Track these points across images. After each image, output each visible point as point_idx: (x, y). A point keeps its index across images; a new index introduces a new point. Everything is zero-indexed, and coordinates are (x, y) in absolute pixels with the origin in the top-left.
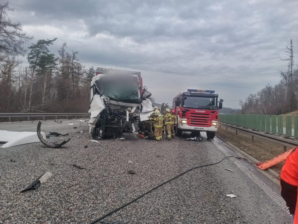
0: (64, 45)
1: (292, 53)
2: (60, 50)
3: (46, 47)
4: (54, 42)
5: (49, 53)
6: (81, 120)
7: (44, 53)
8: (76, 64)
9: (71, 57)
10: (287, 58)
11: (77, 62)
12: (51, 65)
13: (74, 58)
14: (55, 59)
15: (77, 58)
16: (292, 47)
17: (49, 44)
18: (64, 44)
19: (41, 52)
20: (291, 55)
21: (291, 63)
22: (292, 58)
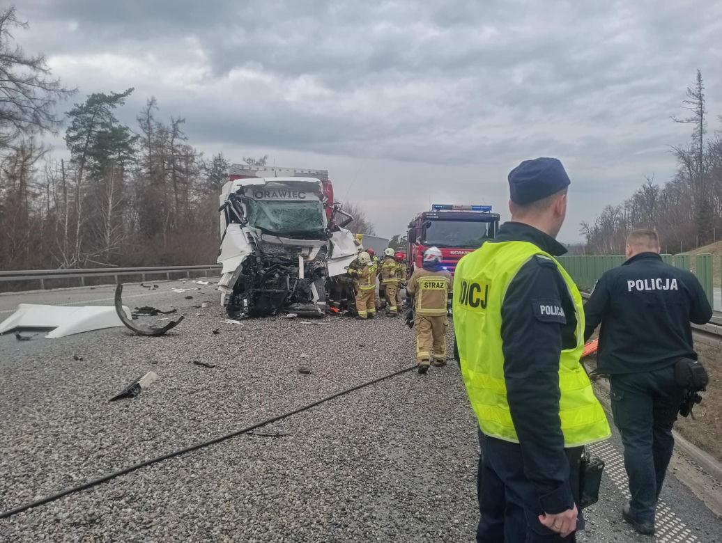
0: (151, 104)
1: (701, 104)
2: (140, 116)
3: (109, 110)
4: (125, 98)
5: (115, 125)
6: (200, 282)
7: (104, 125)
8: (180, 149)
9: (167, 133)
10: (689, 118)
11: (184, 143)
12: (122, 154)
13: (175, 135)
14: (130, 138)
15: (183, 134)
16: (700, 88)
17: (116, 104)
18: (150, 100)
19: (98, 123)
20: (699, 109)
21: (699, 128)
22: (702, 116)
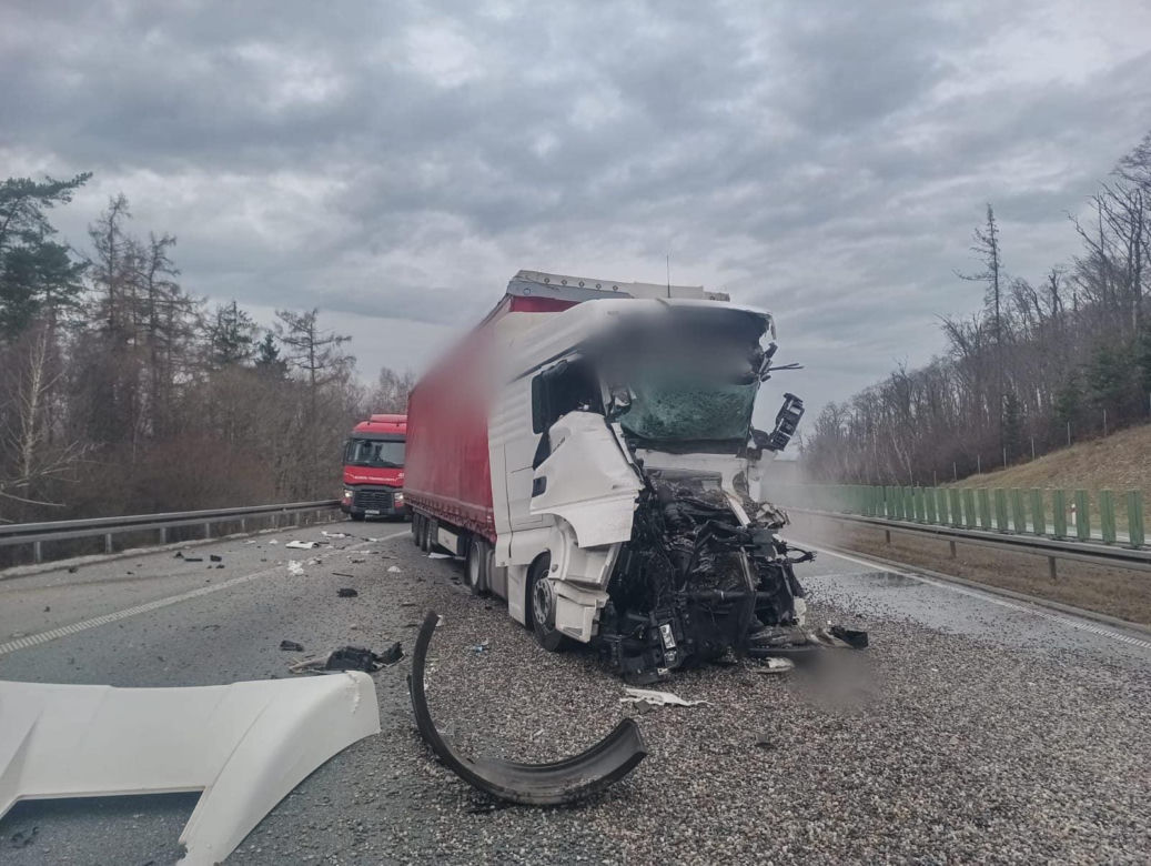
0: (117, 207)
1: (995, 253)
2: (95, 226)
3: (40, 210)
4: (73, 190)
5: (47, 239)
6: (295, 543)
7: (27, 236)
8: (166, 290)
9: (143, 260)
10: (979, 273)
11: (172, 279)
12: (53, 294)
13: (157, 265)
14: (71, 265)
15: (172, 263)
16: (993, 231)
17: (54, 202)
18: (116, 201)
19: (17, 233)
20: (992, 260)
21: (993, 289)
22: (996, 271)
